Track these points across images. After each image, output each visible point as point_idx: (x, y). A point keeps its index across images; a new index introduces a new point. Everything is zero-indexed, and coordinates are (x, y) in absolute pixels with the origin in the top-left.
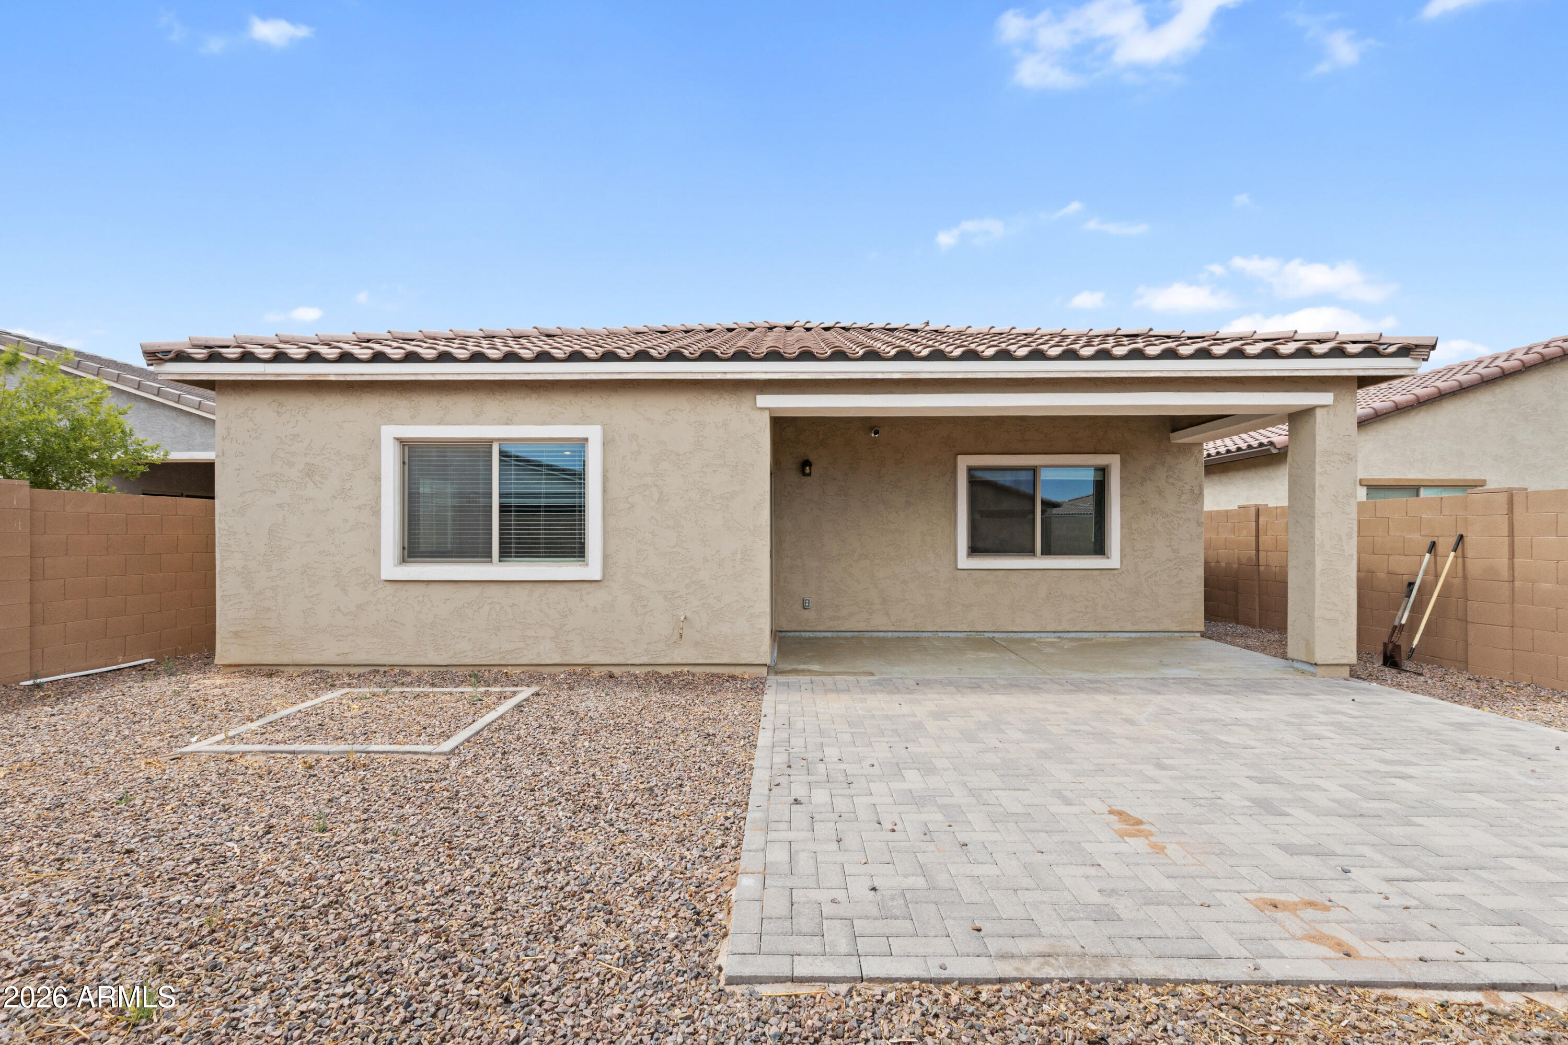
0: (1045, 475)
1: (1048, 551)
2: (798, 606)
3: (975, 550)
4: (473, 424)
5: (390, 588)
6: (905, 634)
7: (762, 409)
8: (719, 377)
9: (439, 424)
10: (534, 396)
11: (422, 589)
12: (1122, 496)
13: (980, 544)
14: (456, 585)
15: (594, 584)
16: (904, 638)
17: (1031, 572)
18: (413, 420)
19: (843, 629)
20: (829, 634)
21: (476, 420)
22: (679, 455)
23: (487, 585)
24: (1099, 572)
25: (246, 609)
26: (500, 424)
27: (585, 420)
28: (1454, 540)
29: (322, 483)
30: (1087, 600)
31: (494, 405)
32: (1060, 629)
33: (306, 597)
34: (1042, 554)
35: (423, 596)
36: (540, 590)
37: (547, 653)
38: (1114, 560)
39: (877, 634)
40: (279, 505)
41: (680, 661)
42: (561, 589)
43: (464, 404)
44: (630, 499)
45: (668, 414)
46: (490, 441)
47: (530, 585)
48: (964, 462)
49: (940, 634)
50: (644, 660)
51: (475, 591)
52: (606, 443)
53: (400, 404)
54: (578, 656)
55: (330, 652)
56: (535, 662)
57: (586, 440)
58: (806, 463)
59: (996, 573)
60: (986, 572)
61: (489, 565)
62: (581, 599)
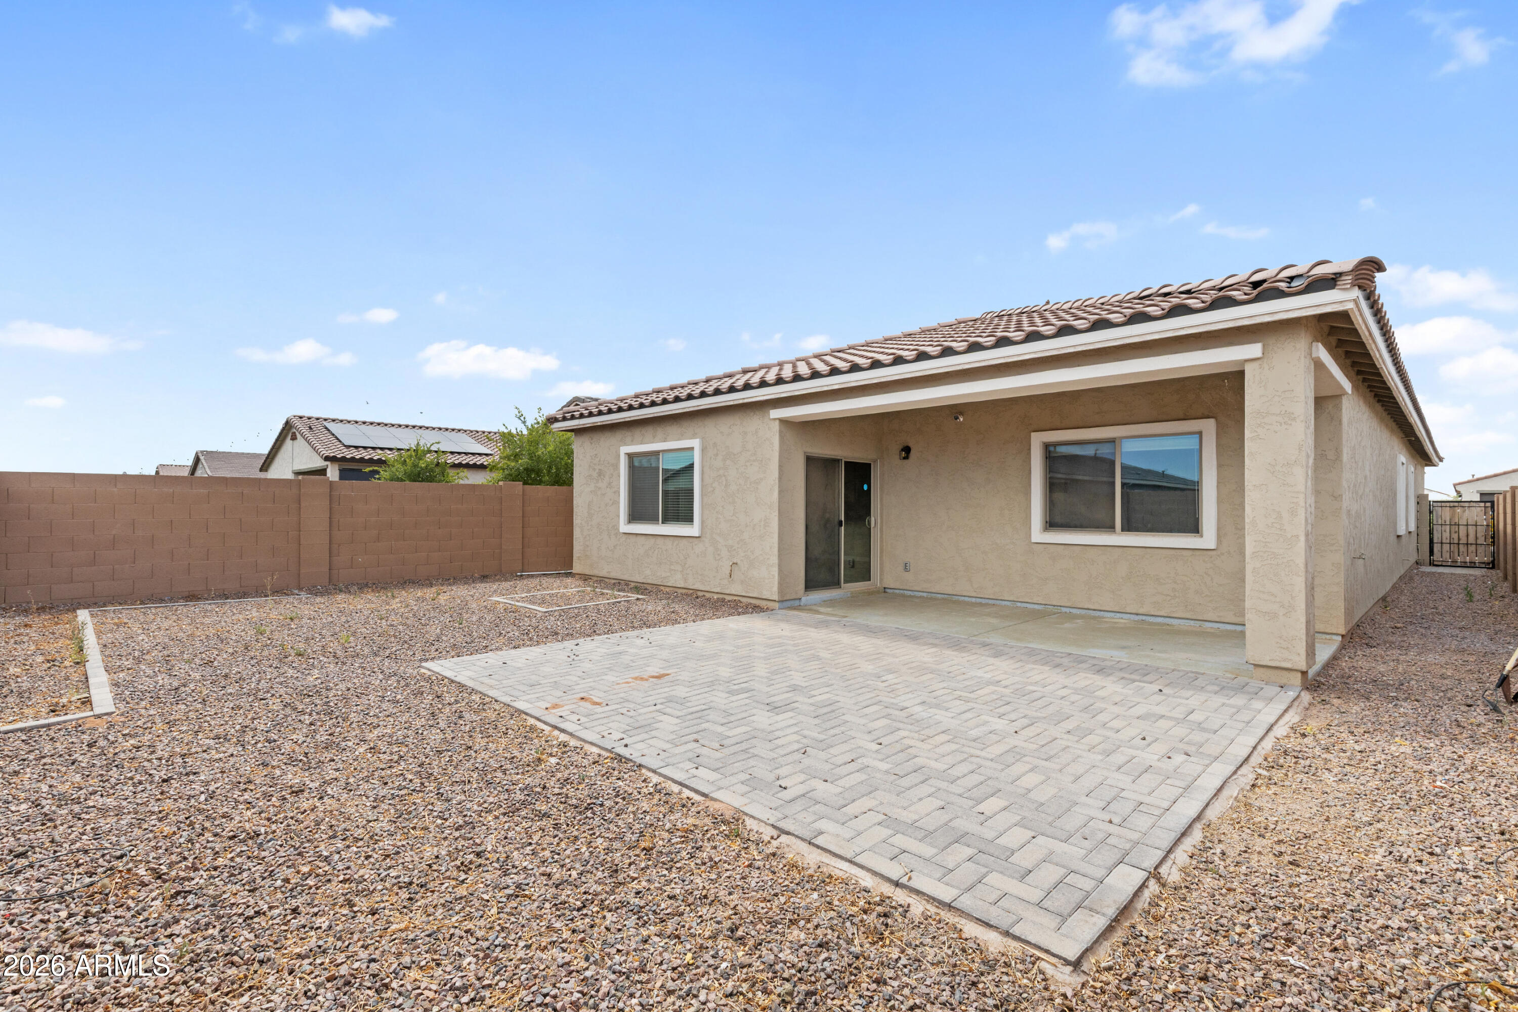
0: (1129, 447)
1: (1129, 526)
2: (901, 568)
3: (1051, 524)
5: (624, 537)
6: (987, 601)
7: (775, 419)
8: (741, 402)
9: (640, 444)
10: (675, 423)
11: (635, 538)
12: (1220, 466)
13: (1058, 519)
14: (646, 537)
15: (697, 539)
16: (976, 603)
17: (1109, 549)
18: (632, 443)
19: (934, 591)
20: (925, 595)
21: (653, 441)
23: (658, 537)
24: (1190, 552)
26: (662, 442)
27: (694, 436)
29: (603, 479)
30: (1175, 583)
31: (660, 431)
32: (1141, 611)
33: (598, 541)
34: (1123, 530)
35: (636, 542)
36: (676, 541)
37: (679, 580)
38: (1208, 538)
39: (963, 598)
40: (591, 492)
41: (734, 592)
42: (684, 541)
43: (650, 431)
44: (712, 485)
45: (730, 428)
46: (659, 452)
47: (672, 538)
48: (1037, 440)
49: (1019, 604)
50: (719, 590)
51: (652, 541)
52: (704, 450)
53: (626, 434)
54: (690, 584)
55: (604, 570)
56: (674, 585)
57: (693, 448)
58: (907, 450)
59: (1072, 547)
60: (1063, 547)
61: (658, 525)
62: (692, 549)
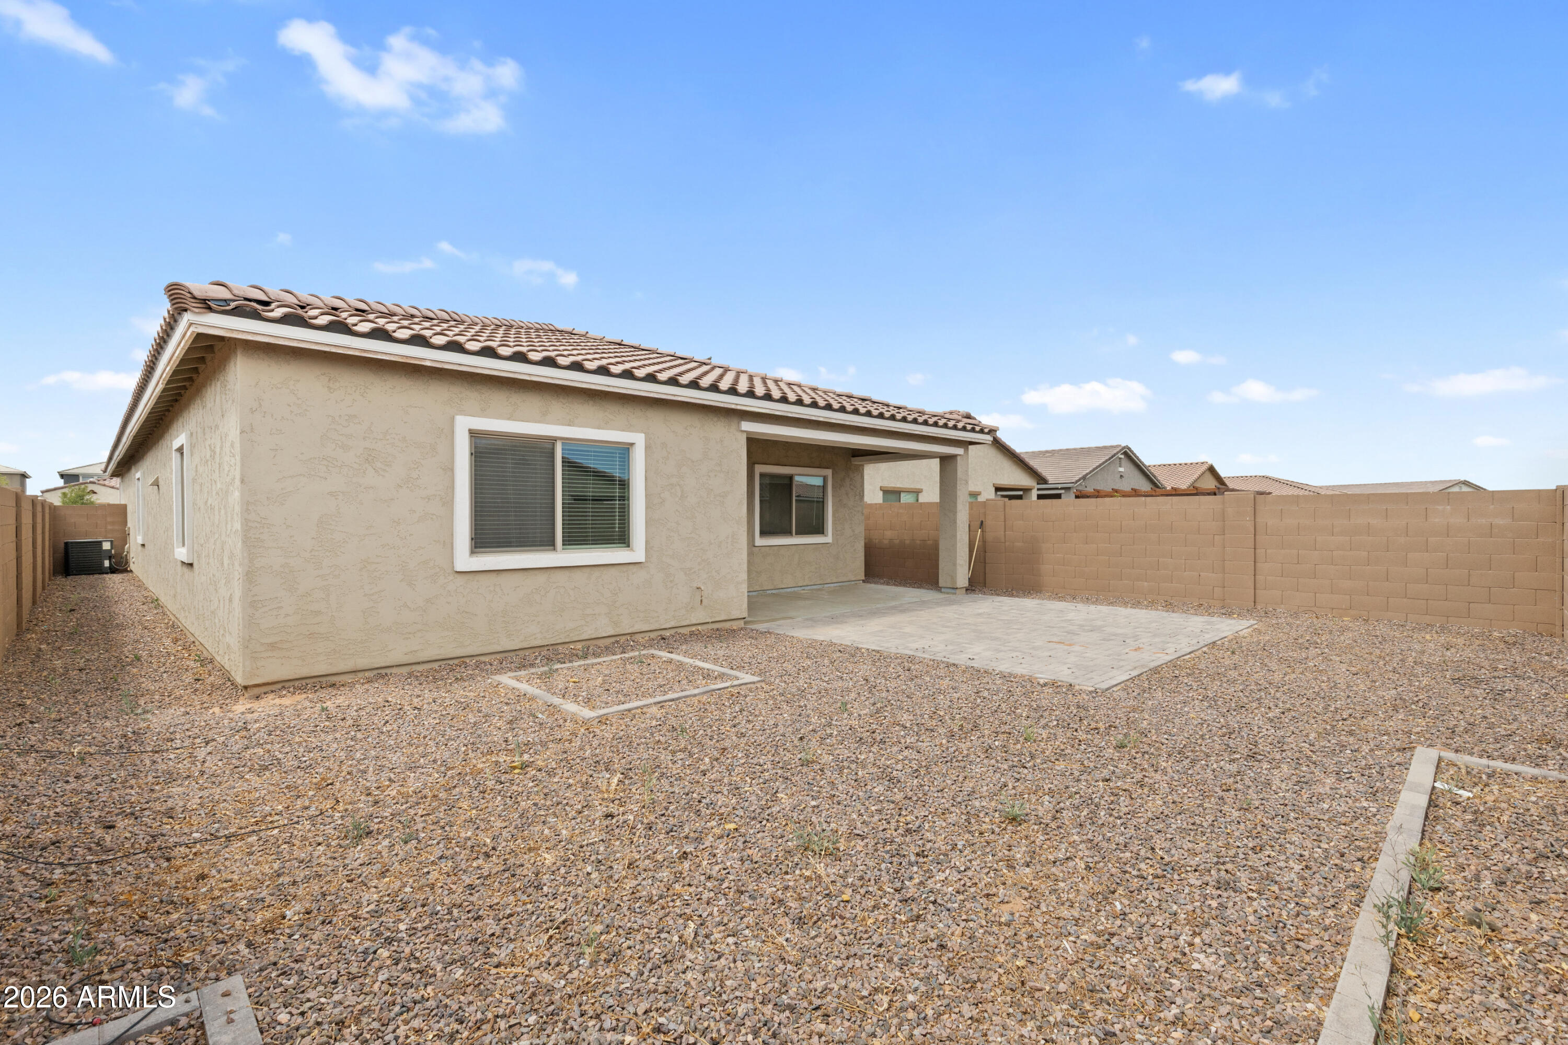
1: (798, 533)
4: (539, 422)
5: (460, 580)
7: (741, 432)
9: (509, 419)
10: (591, 403)
11: (493, 578)
14: (526, 573)
15: (637, 566)
17: (790, 546)
18: (483, 413)
21: (543, 418)
22: (693, 462)
23: (552, 571)
24: (822, 547)
25: (287, 615)
26: (563, 425)
27: (629, 428)
28: (979, 523)
29: (384, 470)
31: (558, 407)
33: (365, 595)
34: (795, 535)
35: (495, 585)
36: (596, 573)
37: (603, 627)
38: (828, 538)
40: (331, 494)
41: (694, 622)
42: (613, 571)
43: (533, 403)
44: (662, 495)
45: (686, 429)
46: (553, 440)
47: (588, 570)
50: (672, 624)
51: (541, 578)
52: (647, 449)
53: (471, 396)
54: (626, 627)
56: (593, 636)
57: (632, 444)
61: (554, 552)
62: (628, 579)
